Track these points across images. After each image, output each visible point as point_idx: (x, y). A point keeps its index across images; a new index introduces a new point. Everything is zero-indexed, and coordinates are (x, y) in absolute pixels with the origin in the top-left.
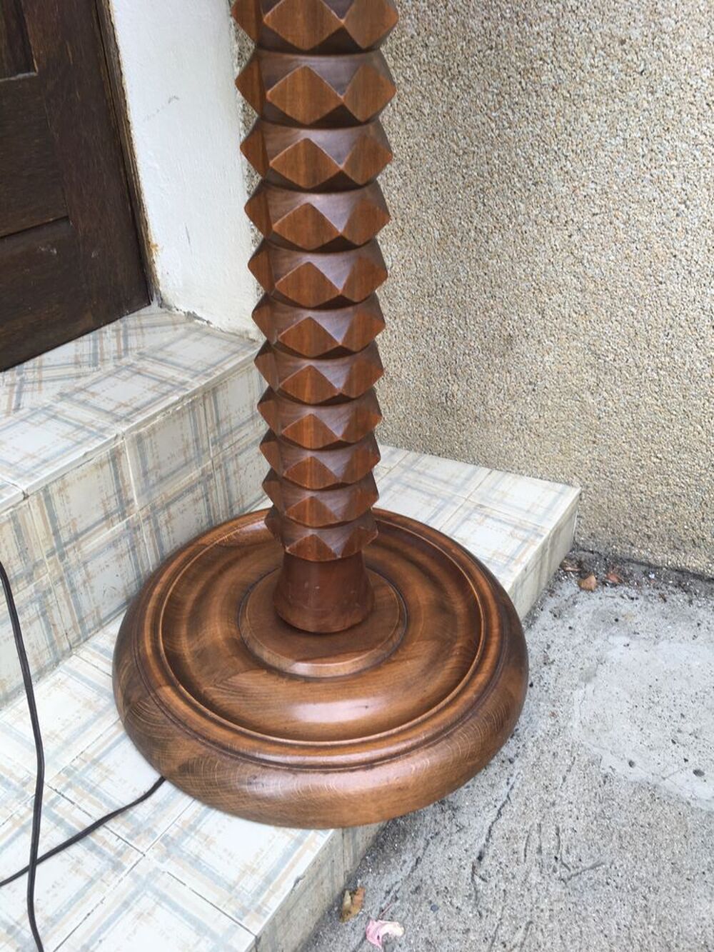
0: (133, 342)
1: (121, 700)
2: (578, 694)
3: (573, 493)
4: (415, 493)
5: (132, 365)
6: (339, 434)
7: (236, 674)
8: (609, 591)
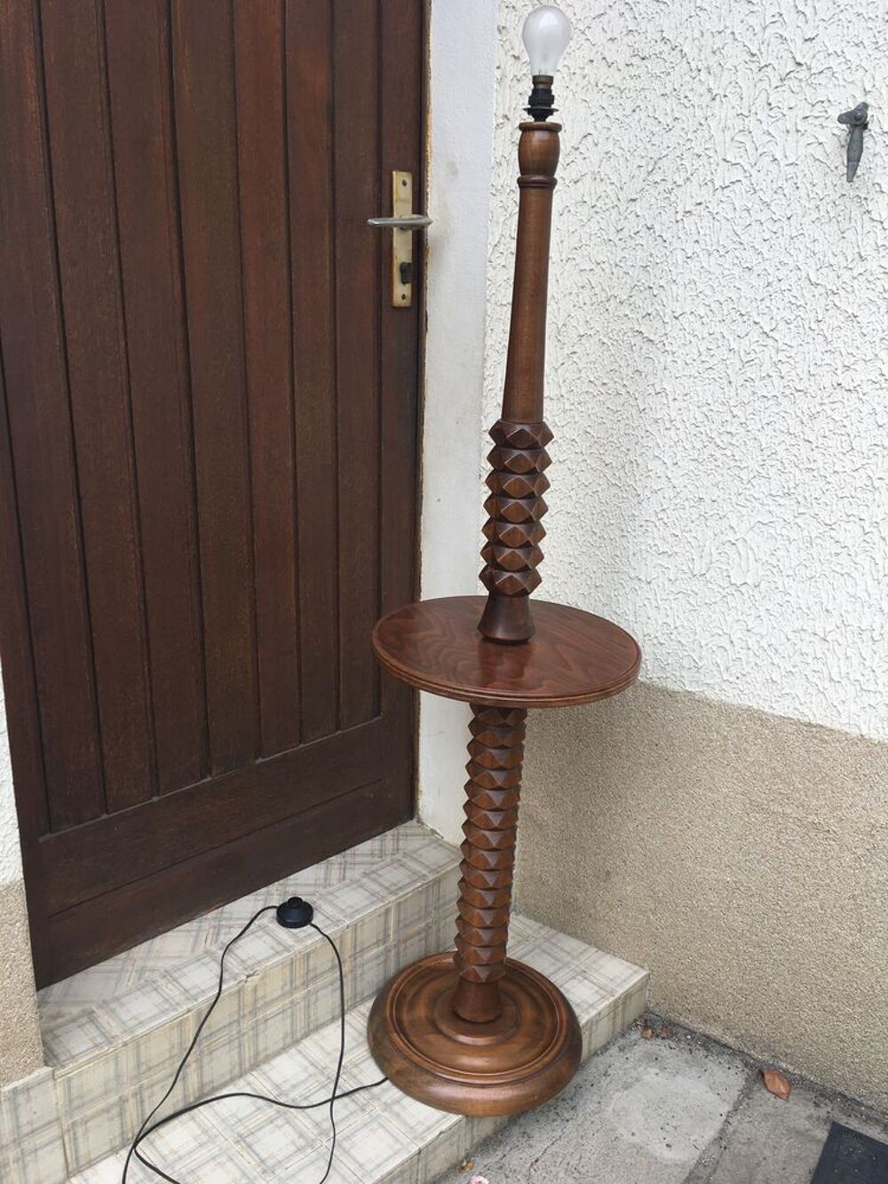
0: (401, 844)
1: (371, 1037)
2: (619, 1094)
3: (644, 973)
4: (546, 956)
5: (400, 860)
6: (488, 923)
7: (428, 1034)
8: (659, 1041)
